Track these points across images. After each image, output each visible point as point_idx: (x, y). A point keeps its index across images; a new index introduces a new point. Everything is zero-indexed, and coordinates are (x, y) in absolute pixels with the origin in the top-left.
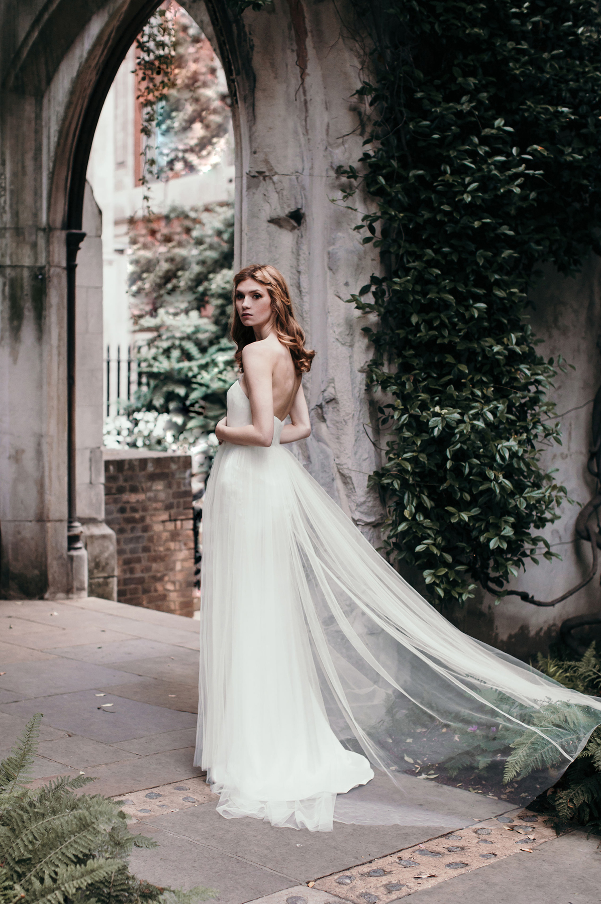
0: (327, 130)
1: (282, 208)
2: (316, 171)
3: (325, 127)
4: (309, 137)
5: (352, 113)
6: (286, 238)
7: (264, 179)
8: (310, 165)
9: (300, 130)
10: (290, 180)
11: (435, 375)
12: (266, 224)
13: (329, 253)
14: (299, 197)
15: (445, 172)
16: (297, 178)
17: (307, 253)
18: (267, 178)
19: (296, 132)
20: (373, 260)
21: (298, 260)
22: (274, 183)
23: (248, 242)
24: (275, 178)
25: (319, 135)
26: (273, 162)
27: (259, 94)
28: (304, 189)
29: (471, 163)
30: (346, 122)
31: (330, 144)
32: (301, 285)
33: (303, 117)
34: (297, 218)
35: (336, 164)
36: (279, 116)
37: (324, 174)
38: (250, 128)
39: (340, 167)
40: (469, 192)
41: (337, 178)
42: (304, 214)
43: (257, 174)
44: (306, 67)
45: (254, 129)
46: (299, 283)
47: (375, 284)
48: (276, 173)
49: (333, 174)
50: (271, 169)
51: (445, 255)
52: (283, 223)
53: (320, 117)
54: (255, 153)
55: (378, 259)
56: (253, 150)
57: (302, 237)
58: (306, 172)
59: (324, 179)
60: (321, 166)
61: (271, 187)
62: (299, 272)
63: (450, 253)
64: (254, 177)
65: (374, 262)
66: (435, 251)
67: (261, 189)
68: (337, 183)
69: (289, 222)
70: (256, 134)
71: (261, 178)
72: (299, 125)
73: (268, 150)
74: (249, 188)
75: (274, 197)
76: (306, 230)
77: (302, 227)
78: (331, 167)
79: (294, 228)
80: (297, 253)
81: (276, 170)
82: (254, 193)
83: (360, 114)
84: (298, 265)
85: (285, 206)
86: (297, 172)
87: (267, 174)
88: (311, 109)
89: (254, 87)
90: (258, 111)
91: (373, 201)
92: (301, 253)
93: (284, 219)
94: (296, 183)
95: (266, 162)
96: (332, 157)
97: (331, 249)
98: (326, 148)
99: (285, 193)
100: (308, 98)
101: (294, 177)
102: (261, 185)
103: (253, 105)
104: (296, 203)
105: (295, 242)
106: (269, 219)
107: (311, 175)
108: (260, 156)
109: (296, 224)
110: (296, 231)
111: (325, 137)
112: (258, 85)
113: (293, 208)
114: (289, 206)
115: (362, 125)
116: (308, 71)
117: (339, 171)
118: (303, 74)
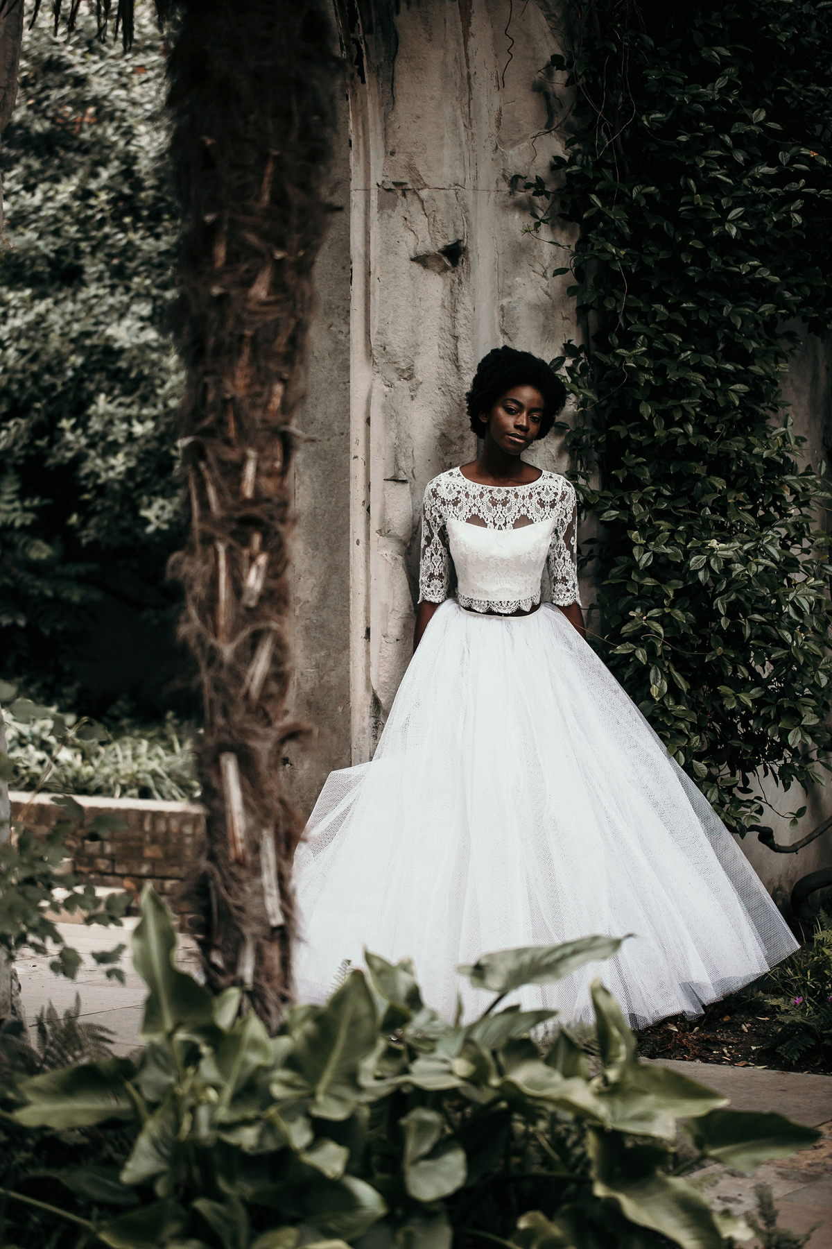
0: (499, 120)
1: (434, 239)
2: (482, 183)
3: (495, 115)
4: (474, 130)
5: (536, 94)
6: (435, 285)
7: (404, 195)
8: (473, 172)
9: (461, 122)
10: (446, 195)
11: (668, 493)
12: (408, 264)
13: (502, 308)
14: (459, 223)
15: (688, 190)
16: (457, 193)
17: (471, 308)
18: (409, 194)
19: (455, 124)
20: (564, 319)
21: (454, 318)
22: (422, 201)
23: (381, 290)
24: (424, 194)
25: (486, 127)
26: (421, 169)
27: (401, 65)
28: (467, 211)
29: (725, 175)
30: (527, 109)
31: (501, 142)
32: (460, 356)
33: (466, 100)
34: (454, 254)
35: (512, 172)
36: (432, 98)
37: (493, 186)
38: (386, 117)
39: (517, 177)
40: (731, 221)
41: (511, 193)
42: (465, 249)
43: (393, 187)
44: (470, 24)
45: (392, 117)
46: (456, 355)
47: (571, 356)
48: (426, 186)
49: (505, 187)
50: (418, 179)
51: (687, 313)
52: (430, 262)
53: (487, 100)
54: (392, 154)
55: (574, 317)
56: (390, 150)
57: (460, 283)
58: (469, 184)
59: (493, 195)
60: (488, 174)
61: (415, 208)
62: (456, 338)
63: (696, 311)
64: (389, 190)
65: (567, 322)
66: (671, 308)
67: (400, 211)
68: (511, 201)
69: (440, 259)
70: (396, 125)
71: (399, 192)
72: (459, 112)
73: (414, 150)
74: (381, 207)
75: (421, 223)
76: (468, 273)
77: (459, 269)
78: (504, 176)
79: (446, 269)
80: (452, 309)
81: (426, 180)
82: (390, 216)
83: (547, 96)
84: (454, 327)
85: (438, 236)
86: (457, 185)
87: (410, 186)
88: (475, 86)
89: (396, 52)
90: (398, 91)
91: (563, 228)
92: (460, 307)
93: (435, 256)
94: (455, 201)
95: (411, 168)
96: (505, 161)
97: (505, 302)
98: (497, 148)
99: (439, 217)
100: (472, 71)
101: (452, 192)
102: (399, 203)
103: (392, 81)
104: (456, 232)
105: (448, 292)
106: (413, 256)
107: (475, 189)
108: (401, 158)
109: (449, 264)
110: (449, 273)
111: (494, 130)
112: (401, 50)
113: (451, 240)
114: (445, 236)
115: (551, 114)
116: (472, 29)
117: (515, 182)
118: (466, 34)
